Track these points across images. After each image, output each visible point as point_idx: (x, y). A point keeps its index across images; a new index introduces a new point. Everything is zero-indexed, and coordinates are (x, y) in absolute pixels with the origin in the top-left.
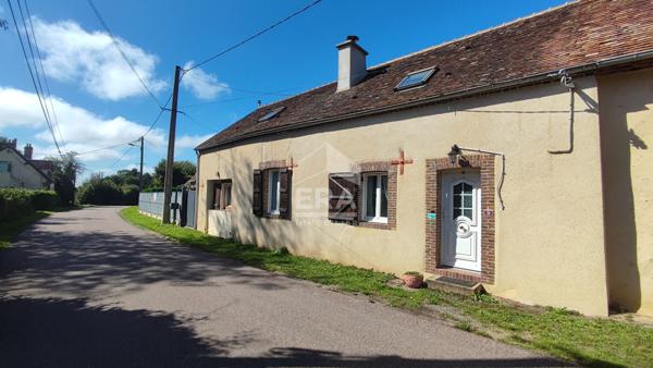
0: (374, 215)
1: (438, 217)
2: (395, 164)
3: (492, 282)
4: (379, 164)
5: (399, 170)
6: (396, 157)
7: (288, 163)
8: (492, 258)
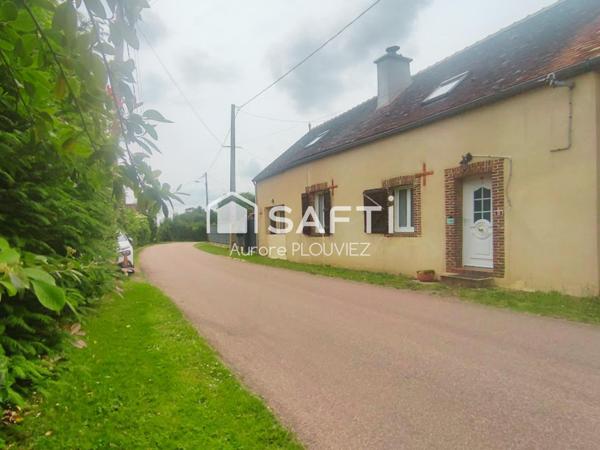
0: (405, 225)
1: (456, 222)
2: (418, 176)
3: (502, 276)
4: (405, 178)
5: (422, 181)
6: (419, 170)
7: (330, 185)
8: (503, 254)
